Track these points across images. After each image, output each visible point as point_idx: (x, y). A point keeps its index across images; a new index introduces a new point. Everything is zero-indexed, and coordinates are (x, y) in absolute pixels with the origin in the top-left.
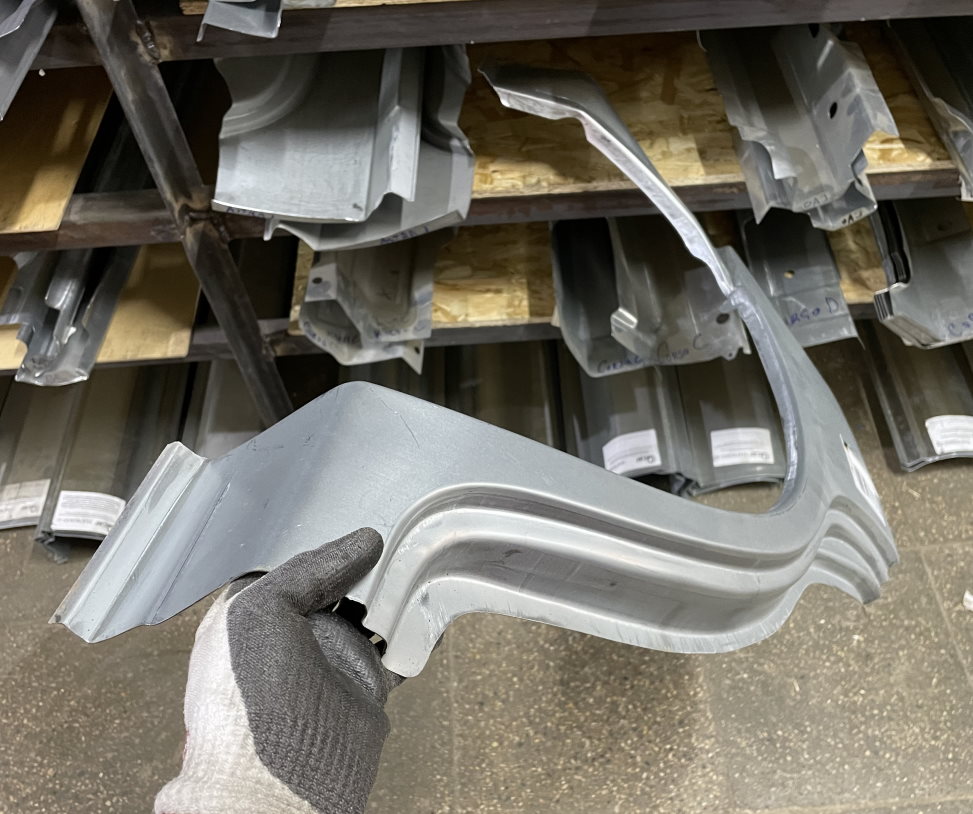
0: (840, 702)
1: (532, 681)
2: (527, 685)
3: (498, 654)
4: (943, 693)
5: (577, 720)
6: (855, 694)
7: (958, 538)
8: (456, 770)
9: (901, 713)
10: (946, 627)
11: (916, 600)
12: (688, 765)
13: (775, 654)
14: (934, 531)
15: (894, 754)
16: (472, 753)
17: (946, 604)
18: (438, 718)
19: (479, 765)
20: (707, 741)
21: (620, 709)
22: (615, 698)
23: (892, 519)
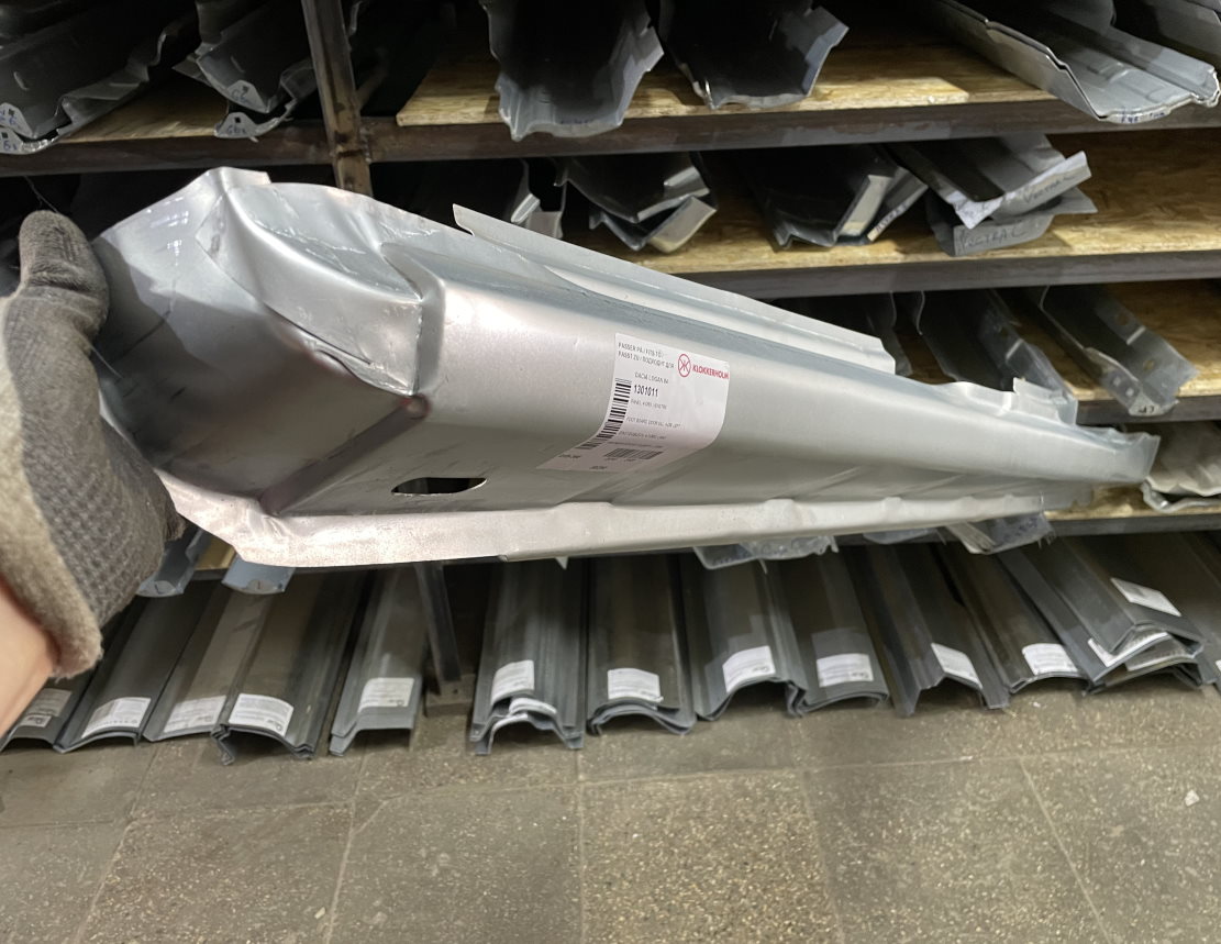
0: (950, 886)
1: (657, 865)
2: (653, 869)
3: (626, 842)
4: (1049, 878)
5: (700, 899)
6: (964, 879)
7: (1054, 749)
9: (1009, 896)
10: (1047, 823)
11: (1018, 800)
13: (887, 845)
14: (1031, 743)
15: (1004, 930)
16: (599, 926)
17: (1047, 803)
18: (567, 896)
19: (606, 936)
20: (824, 918)
21: (741, 890)
22: (736, 880)
23: (991, 735)
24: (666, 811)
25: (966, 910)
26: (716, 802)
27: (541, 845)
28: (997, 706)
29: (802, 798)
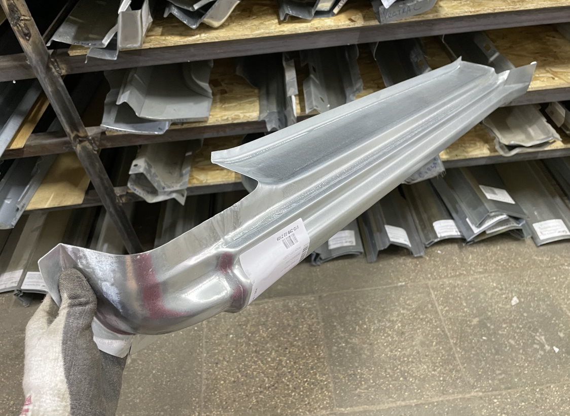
0: (389, 355)
2: (239, 354)
3: (226, 340)
4: (439, 348)
5: (263, 369)
6: (396, 351)
7: (446, 277)
8: (203, 395)
9: (418, 359)
10: (440, 318)
12: (314, 389)
13: (358, 334)
14: (435, 274)
15: (414, 379)
17: (441, 307)
18: (195, 371)
19: (214, 392)
20: (324, 377)
21: (283, 363)
22: (281, 358)
23: (415, 270)
24: (248, 321)
25: (396, 368)
27: (183, 344)
28: (418, 255)
29: (317, 311)
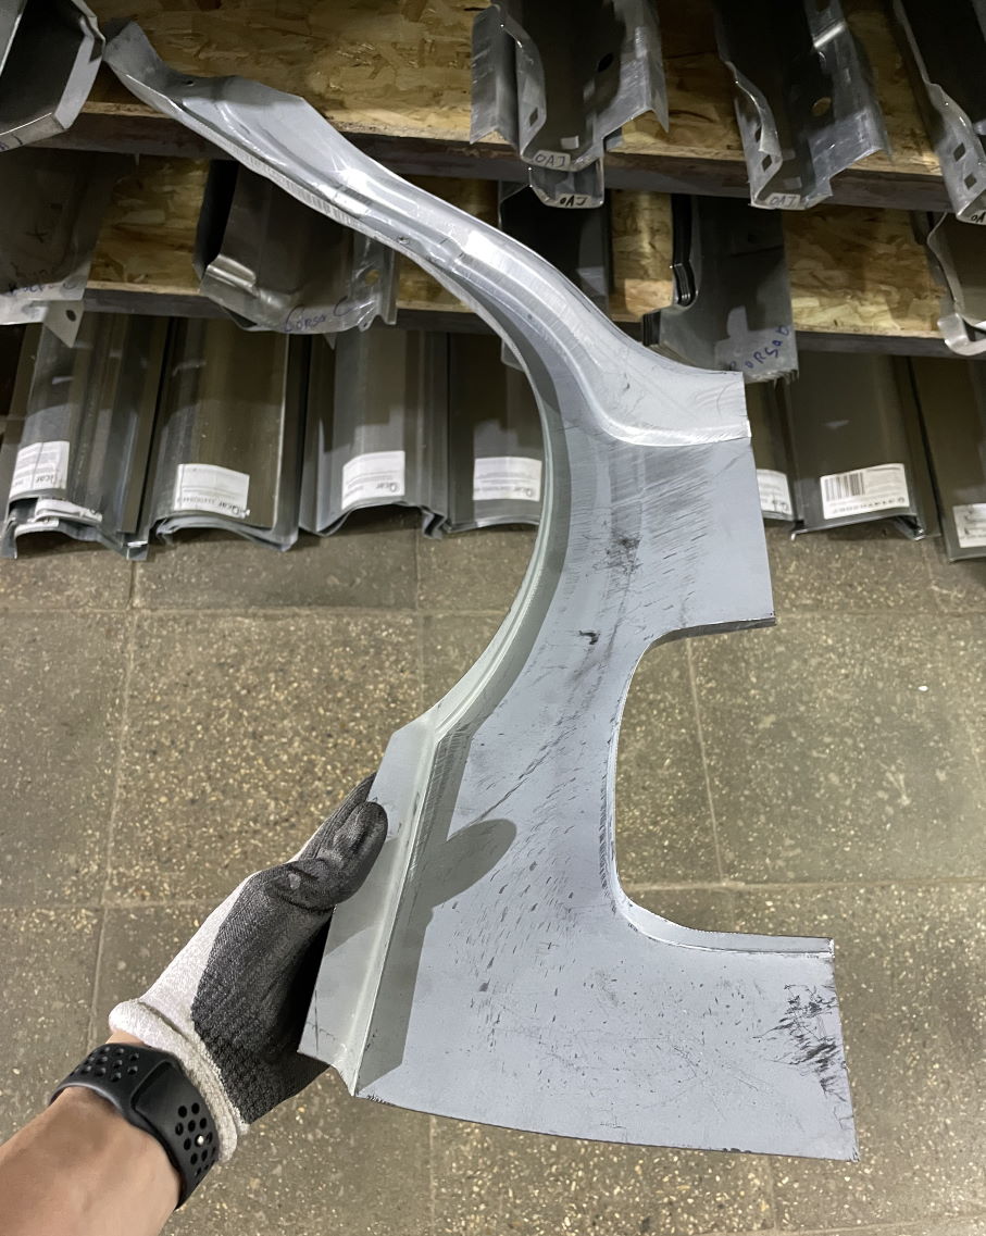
11: (668, 673)
16: (135, 807)
26: (307, 650)
